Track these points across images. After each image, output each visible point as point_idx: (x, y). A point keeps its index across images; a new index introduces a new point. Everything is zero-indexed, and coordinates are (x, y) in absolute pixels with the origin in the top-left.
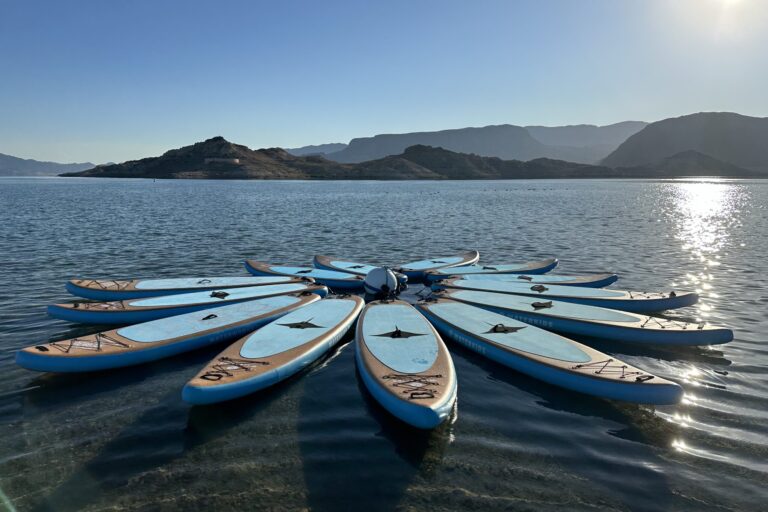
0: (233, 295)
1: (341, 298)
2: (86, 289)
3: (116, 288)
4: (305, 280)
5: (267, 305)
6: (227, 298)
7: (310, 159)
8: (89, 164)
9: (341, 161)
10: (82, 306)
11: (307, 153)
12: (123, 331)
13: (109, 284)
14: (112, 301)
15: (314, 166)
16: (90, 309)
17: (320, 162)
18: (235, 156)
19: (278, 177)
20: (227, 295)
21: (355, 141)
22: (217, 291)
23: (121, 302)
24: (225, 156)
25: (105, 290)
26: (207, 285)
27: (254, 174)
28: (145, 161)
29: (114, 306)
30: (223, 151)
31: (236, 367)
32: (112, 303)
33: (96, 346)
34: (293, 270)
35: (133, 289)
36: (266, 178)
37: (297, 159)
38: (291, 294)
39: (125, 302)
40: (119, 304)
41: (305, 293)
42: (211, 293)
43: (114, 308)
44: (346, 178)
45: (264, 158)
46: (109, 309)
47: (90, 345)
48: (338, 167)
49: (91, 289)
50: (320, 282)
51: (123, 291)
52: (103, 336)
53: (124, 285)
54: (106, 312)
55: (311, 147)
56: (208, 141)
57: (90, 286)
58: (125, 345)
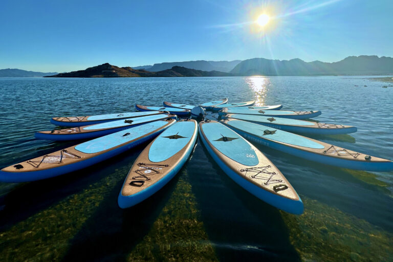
0: (136, 121)
1: (187, 121)
2: (61, 122)
3: (77, 120)
4: (165, 113)
5: (153, 126)
6: (133, 123)
7: (140, 70)
8: (56, 73)
9: (151, 71)
10: (56, 132)
11: (139, 69)
12: (79, 147)
13: (73, 119)
14: (74, 127)
15: (142, 73)
16: (61, 133)
17: (144, 71)
18: (113, 69)
19: (129, 77)
20: (132, 121)
21: (155, 65)
22: (127, 120)
23: (79, 128)
24: (110, 70)
25: (71, 122)
26: (122, 117)
27: (121, 75)
28: (79, 71)
29: (74, 130)
30: (109, 68)
31: (150, 171)
32: (74, 129)
33: (59, 160)
34: (158, 108)
35: (86, 120)
36: (125, 77)
37: (135, 70)
38: (162, 120)
39: (81, 128)
40: (78, 129)
41: (169, 119)
42: (124, 120)
43: (75, 132)
44: (153, 76)
45: (124, 70)
46: (72, 132)
47: (56, 158)
48: (150, 73)
49: (64, 122)
50: (172, 113)
51: (81, 122)
52: (66, 151)
53: (81, 119)
54: (70, 134)
55: (140, 67)
56: (103, 65)
57: (64, 120)
58: (79, 157)
